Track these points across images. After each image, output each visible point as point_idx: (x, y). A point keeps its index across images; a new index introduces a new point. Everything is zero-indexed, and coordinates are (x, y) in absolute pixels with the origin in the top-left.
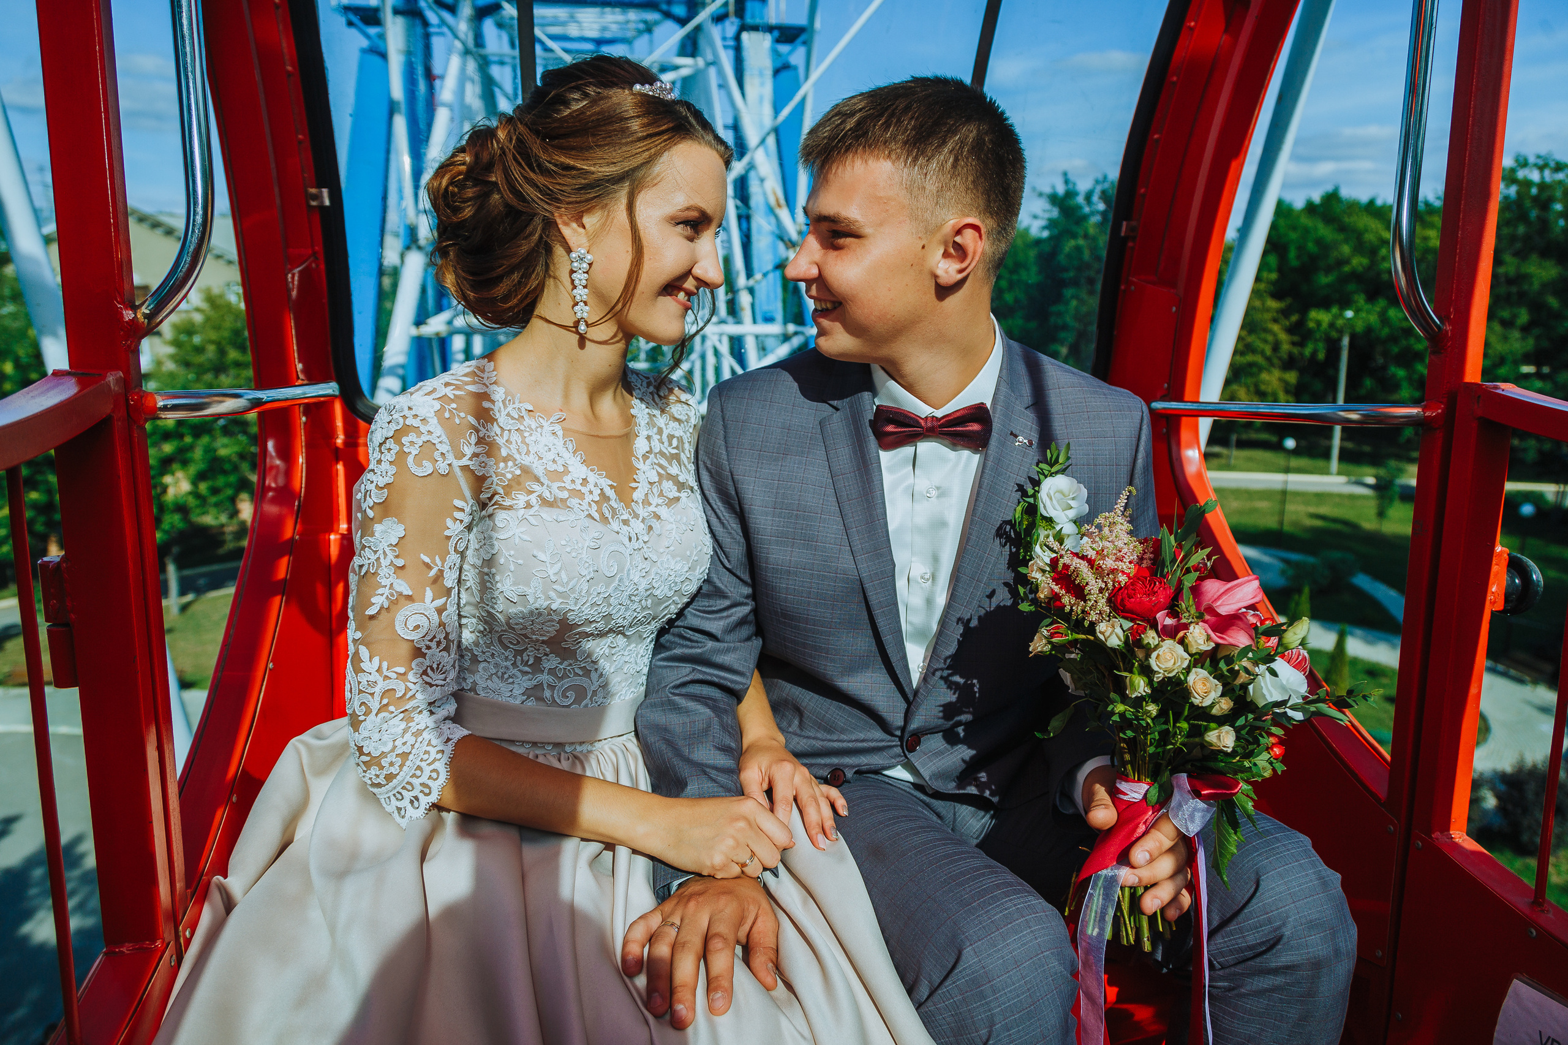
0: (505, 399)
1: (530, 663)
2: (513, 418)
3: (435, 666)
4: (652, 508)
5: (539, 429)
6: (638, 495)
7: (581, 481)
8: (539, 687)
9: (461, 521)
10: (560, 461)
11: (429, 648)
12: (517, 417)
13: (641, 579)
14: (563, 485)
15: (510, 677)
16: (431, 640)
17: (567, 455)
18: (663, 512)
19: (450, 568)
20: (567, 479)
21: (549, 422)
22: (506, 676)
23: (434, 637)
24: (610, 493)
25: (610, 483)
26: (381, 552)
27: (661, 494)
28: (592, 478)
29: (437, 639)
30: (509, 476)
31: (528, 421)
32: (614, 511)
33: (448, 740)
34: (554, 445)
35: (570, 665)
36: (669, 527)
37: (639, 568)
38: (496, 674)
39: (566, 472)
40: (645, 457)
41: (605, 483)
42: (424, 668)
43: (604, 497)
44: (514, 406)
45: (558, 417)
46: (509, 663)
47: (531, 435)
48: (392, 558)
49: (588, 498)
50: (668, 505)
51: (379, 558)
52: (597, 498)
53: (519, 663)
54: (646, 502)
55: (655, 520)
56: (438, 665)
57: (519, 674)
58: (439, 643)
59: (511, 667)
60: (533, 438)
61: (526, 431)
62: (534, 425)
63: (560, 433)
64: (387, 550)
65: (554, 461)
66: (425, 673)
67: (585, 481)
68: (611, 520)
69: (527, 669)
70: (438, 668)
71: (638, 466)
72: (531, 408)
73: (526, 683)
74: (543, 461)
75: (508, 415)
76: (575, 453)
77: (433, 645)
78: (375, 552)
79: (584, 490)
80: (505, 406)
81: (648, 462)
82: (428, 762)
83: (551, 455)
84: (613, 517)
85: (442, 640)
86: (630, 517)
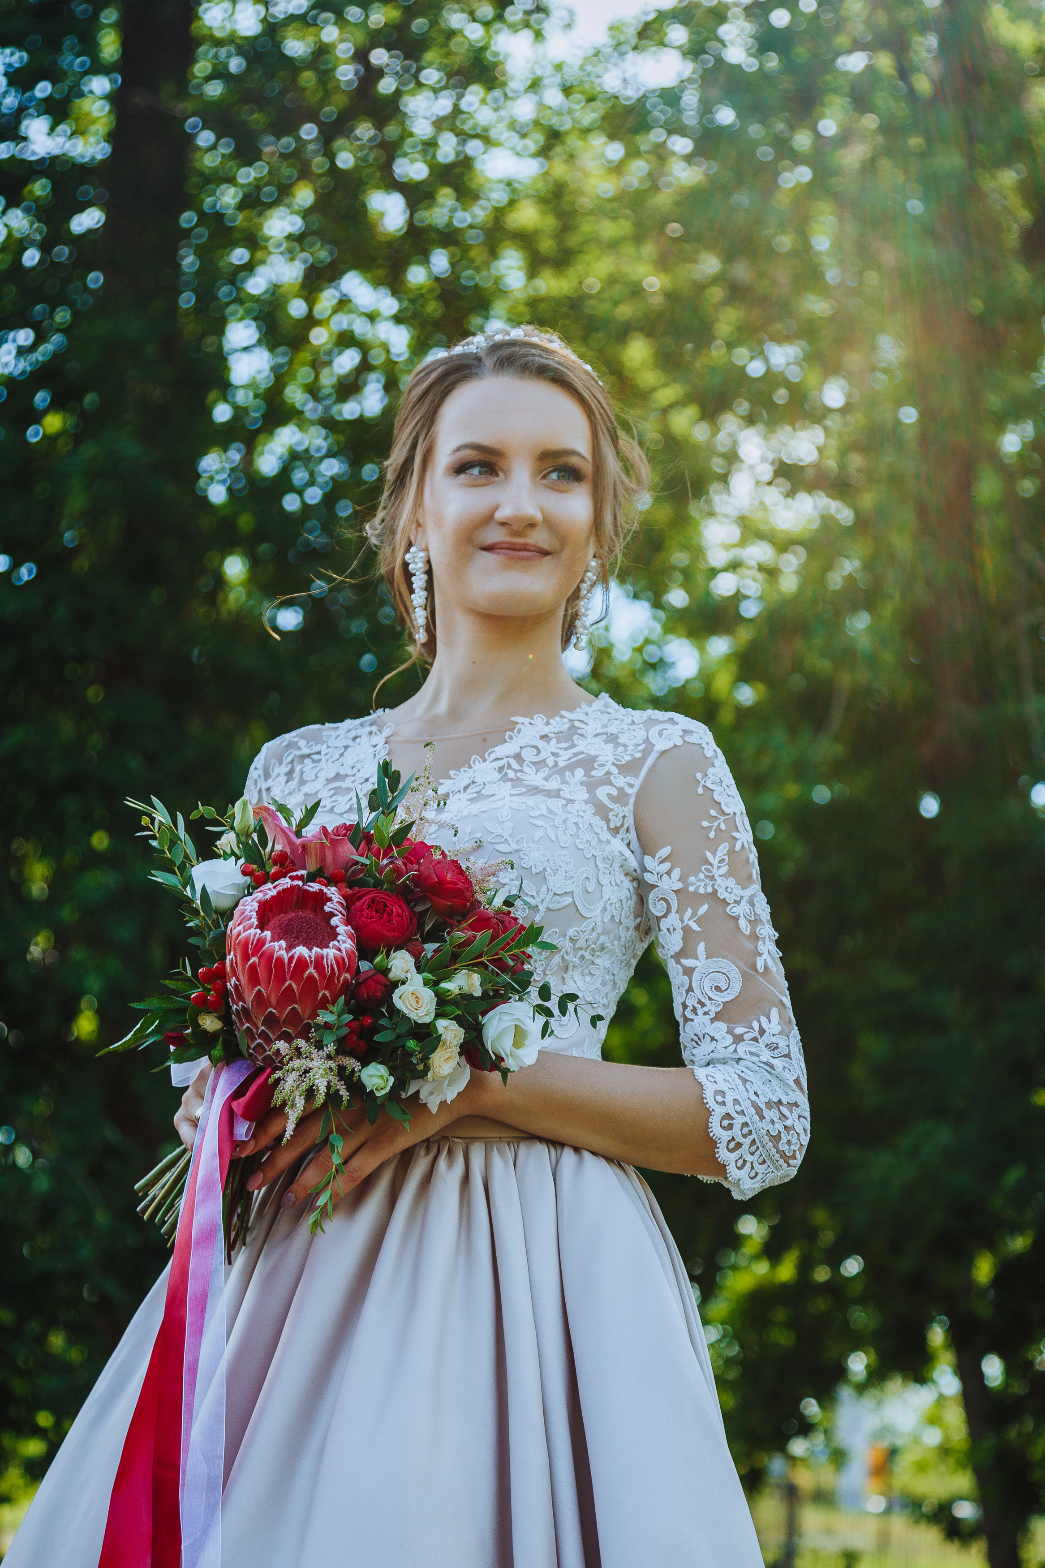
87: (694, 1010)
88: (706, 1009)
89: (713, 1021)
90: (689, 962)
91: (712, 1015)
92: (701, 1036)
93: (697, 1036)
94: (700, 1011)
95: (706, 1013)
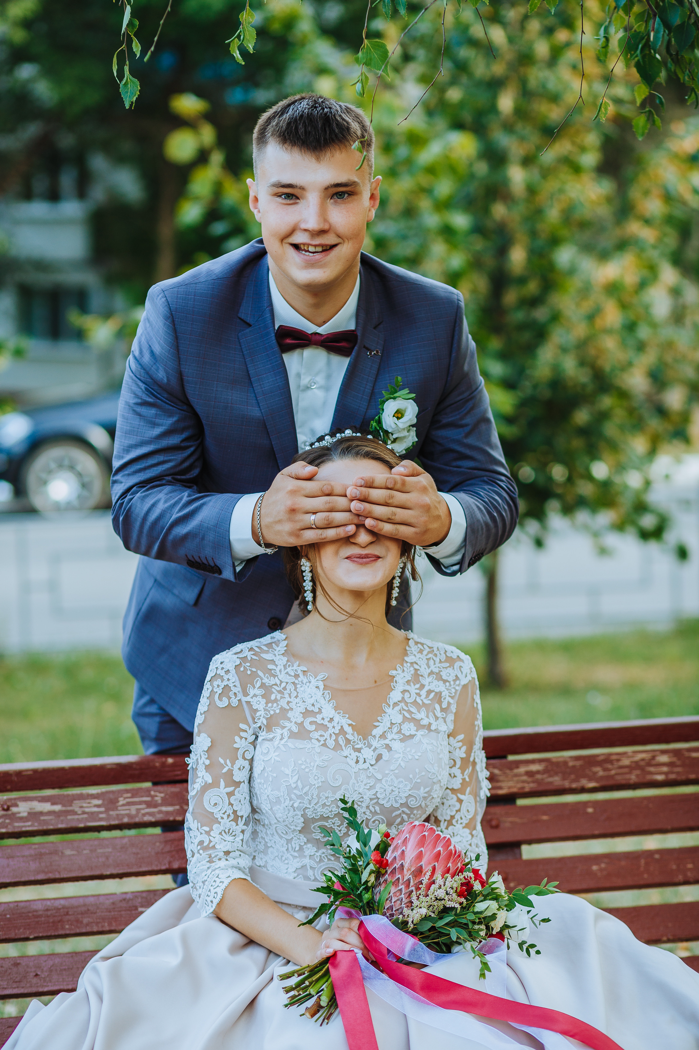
0: (286, 664)
1: (296, 849)
2: (290, 675)
3: (227, 831)
4: (387, 742)
5: (308, 684)
6: (377, 732)
7: (329, 719)
8: (304, 867)
9: (246, 739)
10: (317, 706)
11: (222, 818)
12: (293, 674)
13: (367, 791)
14: (315, 720)
15: (286, 859)
16: (224, 814)
17: (322, 701)
18: (396, 745)
19: (239, 769)
20: (319, 717)
21: (316, 679)
22: (283, 858)
23: (226, 812)
24: (348, 730)
25: (350, 722)
26: (199, 755)
27: (399, 732)
28: (337, 718)
29: (227, 813)
30: (272, 712)
31: (302, 677)
32: (348, 741)
33: (229, 876)
34: (315, 694)
35: (324, 853)
36: (397, 756)
37: (364, 783)
38: (277, 856)
39: (320, 711)
40: (395, 704)
41: (345, 722)
42: (221, 831)
43: (342, 731)
44: (293, 668)
45: (323, 676)
46: (284, 849)
47: (301, 687)
48: (204, 759)
49: (331, 731)
50: (402, 740)
51: (197, 759)
52: (337, 732)
53: (290, 849)
54: (383, 736)
55: (386, 750)
56: (229, 830)
57: (291, 857)
58: (229, 816)
59: (286, 852)
60: (302, 689)
61: (299, 684)
62: (305, 680)
63: (322, 687)
64: (202, 753)
65: (313, 705)
66: (220, 833)
67: (331, 720)
68: (344, 748)
69: (296, 854)
70: (229, 832)
71: (387, 710)
72: (305, 669)
73: (296, 864)
74: (306, 703)
75: (287, 673)
76: (329, 701)
77: (225, 816)
78: (196, 755)
79: (329, 725)
80: (285, 668)
81: (397, 708)
82: (215, 887)
83: (312, 701)
84: (346, 746)
85: (231, 814)
86: (364, 747)
87: (457, 821)
88: (462, 821)
89: (464, 828)
90: (461, 797)
91: (464, 825)
92: (455, 834)
93: (453, 833)
94: (459, 822)
95: (461, 823)
